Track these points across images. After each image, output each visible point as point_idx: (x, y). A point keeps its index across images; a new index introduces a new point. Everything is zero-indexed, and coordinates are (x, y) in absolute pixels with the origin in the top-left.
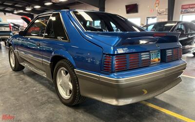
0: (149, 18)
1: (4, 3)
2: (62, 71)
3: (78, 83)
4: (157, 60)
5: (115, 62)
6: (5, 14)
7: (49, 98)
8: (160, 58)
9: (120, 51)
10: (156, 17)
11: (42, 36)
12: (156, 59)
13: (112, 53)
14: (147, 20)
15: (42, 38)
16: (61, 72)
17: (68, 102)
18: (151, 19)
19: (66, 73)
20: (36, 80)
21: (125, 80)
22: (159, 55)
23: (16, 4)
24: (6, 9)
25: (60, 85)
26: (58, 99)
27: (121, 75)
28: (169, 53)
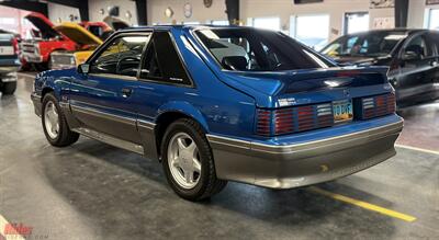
0: (350, 14)
2: (179, 140)
3: (212, 158)
4: (346, 116)
5: (274, 120)
7: (152, 191)
8: (351, 112)
9: (283, 103)
10: (366, 13)
11: (134, 74)
12: (344, 114)
13: (270, 106)
14: (346, 19)
15: (135, 78)
16: (176, 140)
17: (192, 193)
18: (354, 17)
19: (188, 142)
20: (113, 163)
21: (291, 148)
22: (351, 107)
25: (175, 165)
26: (171, 192)
27: (285, 141)
28: (368, 104)
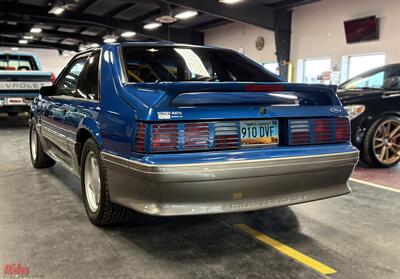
1: (60, 30)
4: (266, 139)
6: (61, 53)
7: (71, 212)
8: (276, 136)
12: (264, 137)
13: (149, 119)
16: (90, 160)
22: (276, 129)
23: (83, 29)
24: (64, 42)
25: (90, 185)
28: (299, 127)
